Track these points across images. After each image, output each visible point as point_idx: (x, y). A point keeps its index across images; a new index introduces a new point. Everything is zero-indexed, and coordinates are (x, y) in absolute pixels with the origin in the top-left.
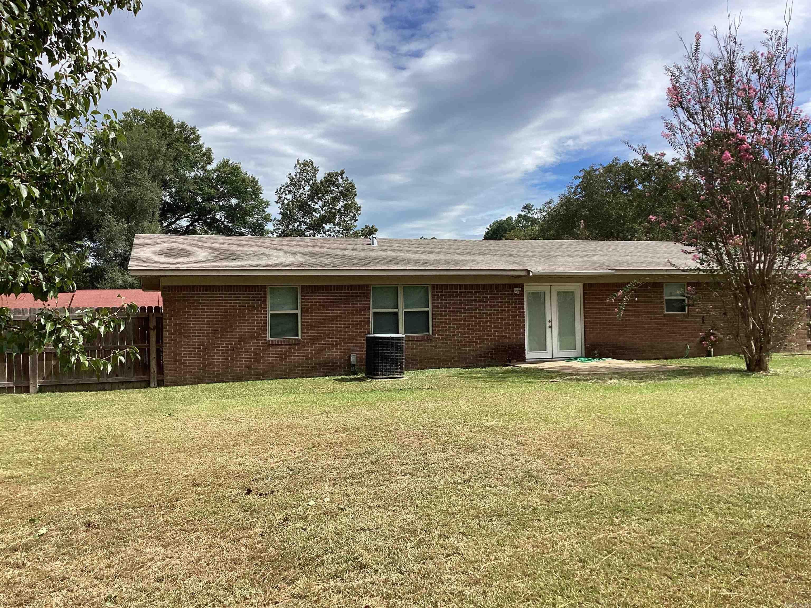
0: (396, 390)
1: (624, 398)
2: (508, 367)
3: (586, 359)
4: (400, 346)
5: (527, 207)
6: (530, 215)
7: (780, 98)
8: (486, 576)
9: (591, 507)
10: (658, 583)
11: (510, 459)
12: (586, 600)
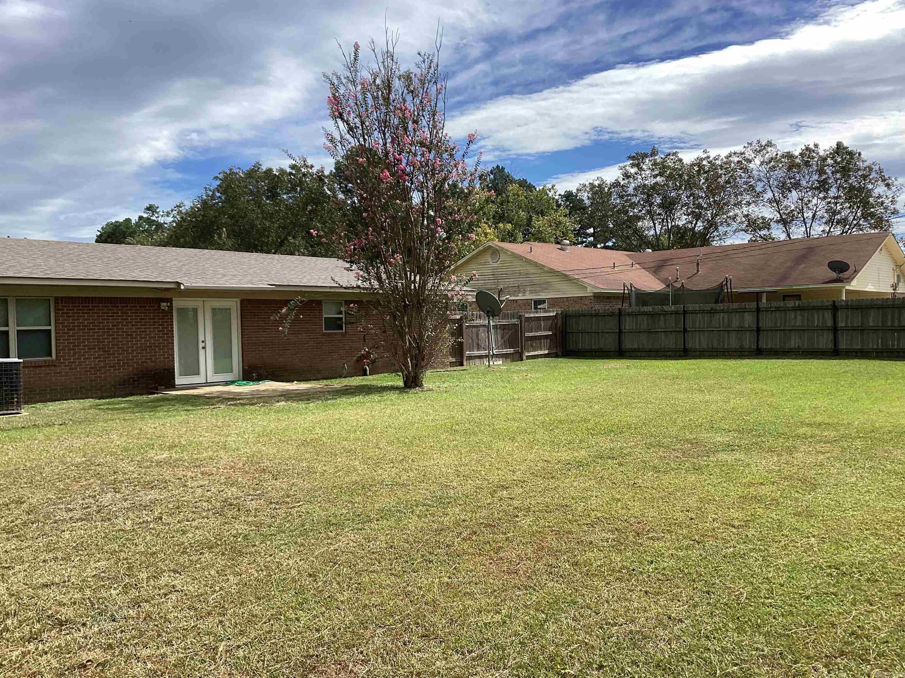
0: (16, 428)
1: (299, 419)
2: (156, 395)
3: (245, 382)
4: (16, 374)
5: (151, 209)
6: (154, 218)
7: (431, 122)
8: (216, 606)
9: (303, 526)
10: (388, 582)
11: (200, 490)
12: (327, 609)
